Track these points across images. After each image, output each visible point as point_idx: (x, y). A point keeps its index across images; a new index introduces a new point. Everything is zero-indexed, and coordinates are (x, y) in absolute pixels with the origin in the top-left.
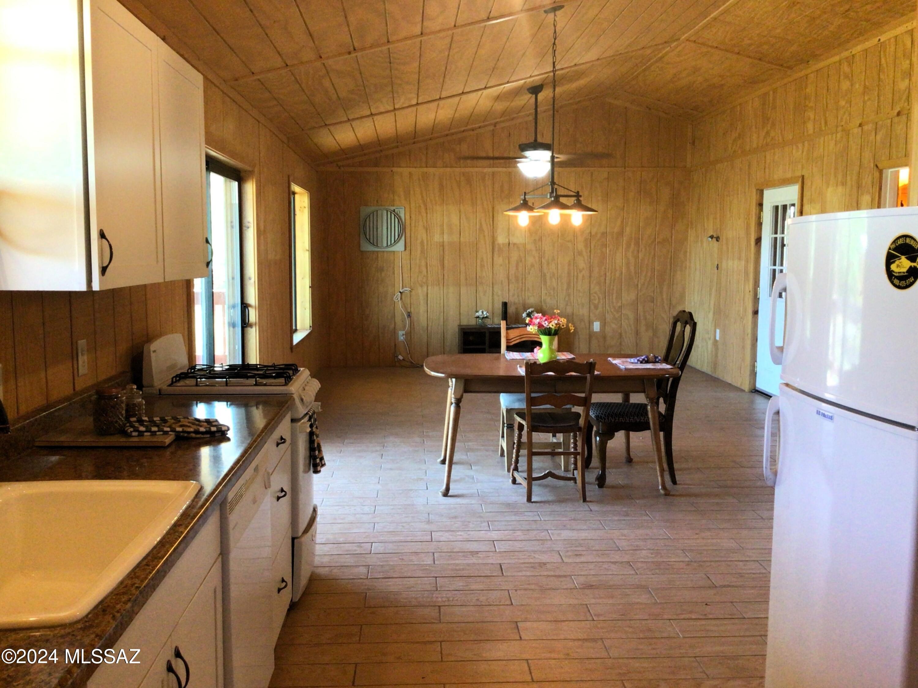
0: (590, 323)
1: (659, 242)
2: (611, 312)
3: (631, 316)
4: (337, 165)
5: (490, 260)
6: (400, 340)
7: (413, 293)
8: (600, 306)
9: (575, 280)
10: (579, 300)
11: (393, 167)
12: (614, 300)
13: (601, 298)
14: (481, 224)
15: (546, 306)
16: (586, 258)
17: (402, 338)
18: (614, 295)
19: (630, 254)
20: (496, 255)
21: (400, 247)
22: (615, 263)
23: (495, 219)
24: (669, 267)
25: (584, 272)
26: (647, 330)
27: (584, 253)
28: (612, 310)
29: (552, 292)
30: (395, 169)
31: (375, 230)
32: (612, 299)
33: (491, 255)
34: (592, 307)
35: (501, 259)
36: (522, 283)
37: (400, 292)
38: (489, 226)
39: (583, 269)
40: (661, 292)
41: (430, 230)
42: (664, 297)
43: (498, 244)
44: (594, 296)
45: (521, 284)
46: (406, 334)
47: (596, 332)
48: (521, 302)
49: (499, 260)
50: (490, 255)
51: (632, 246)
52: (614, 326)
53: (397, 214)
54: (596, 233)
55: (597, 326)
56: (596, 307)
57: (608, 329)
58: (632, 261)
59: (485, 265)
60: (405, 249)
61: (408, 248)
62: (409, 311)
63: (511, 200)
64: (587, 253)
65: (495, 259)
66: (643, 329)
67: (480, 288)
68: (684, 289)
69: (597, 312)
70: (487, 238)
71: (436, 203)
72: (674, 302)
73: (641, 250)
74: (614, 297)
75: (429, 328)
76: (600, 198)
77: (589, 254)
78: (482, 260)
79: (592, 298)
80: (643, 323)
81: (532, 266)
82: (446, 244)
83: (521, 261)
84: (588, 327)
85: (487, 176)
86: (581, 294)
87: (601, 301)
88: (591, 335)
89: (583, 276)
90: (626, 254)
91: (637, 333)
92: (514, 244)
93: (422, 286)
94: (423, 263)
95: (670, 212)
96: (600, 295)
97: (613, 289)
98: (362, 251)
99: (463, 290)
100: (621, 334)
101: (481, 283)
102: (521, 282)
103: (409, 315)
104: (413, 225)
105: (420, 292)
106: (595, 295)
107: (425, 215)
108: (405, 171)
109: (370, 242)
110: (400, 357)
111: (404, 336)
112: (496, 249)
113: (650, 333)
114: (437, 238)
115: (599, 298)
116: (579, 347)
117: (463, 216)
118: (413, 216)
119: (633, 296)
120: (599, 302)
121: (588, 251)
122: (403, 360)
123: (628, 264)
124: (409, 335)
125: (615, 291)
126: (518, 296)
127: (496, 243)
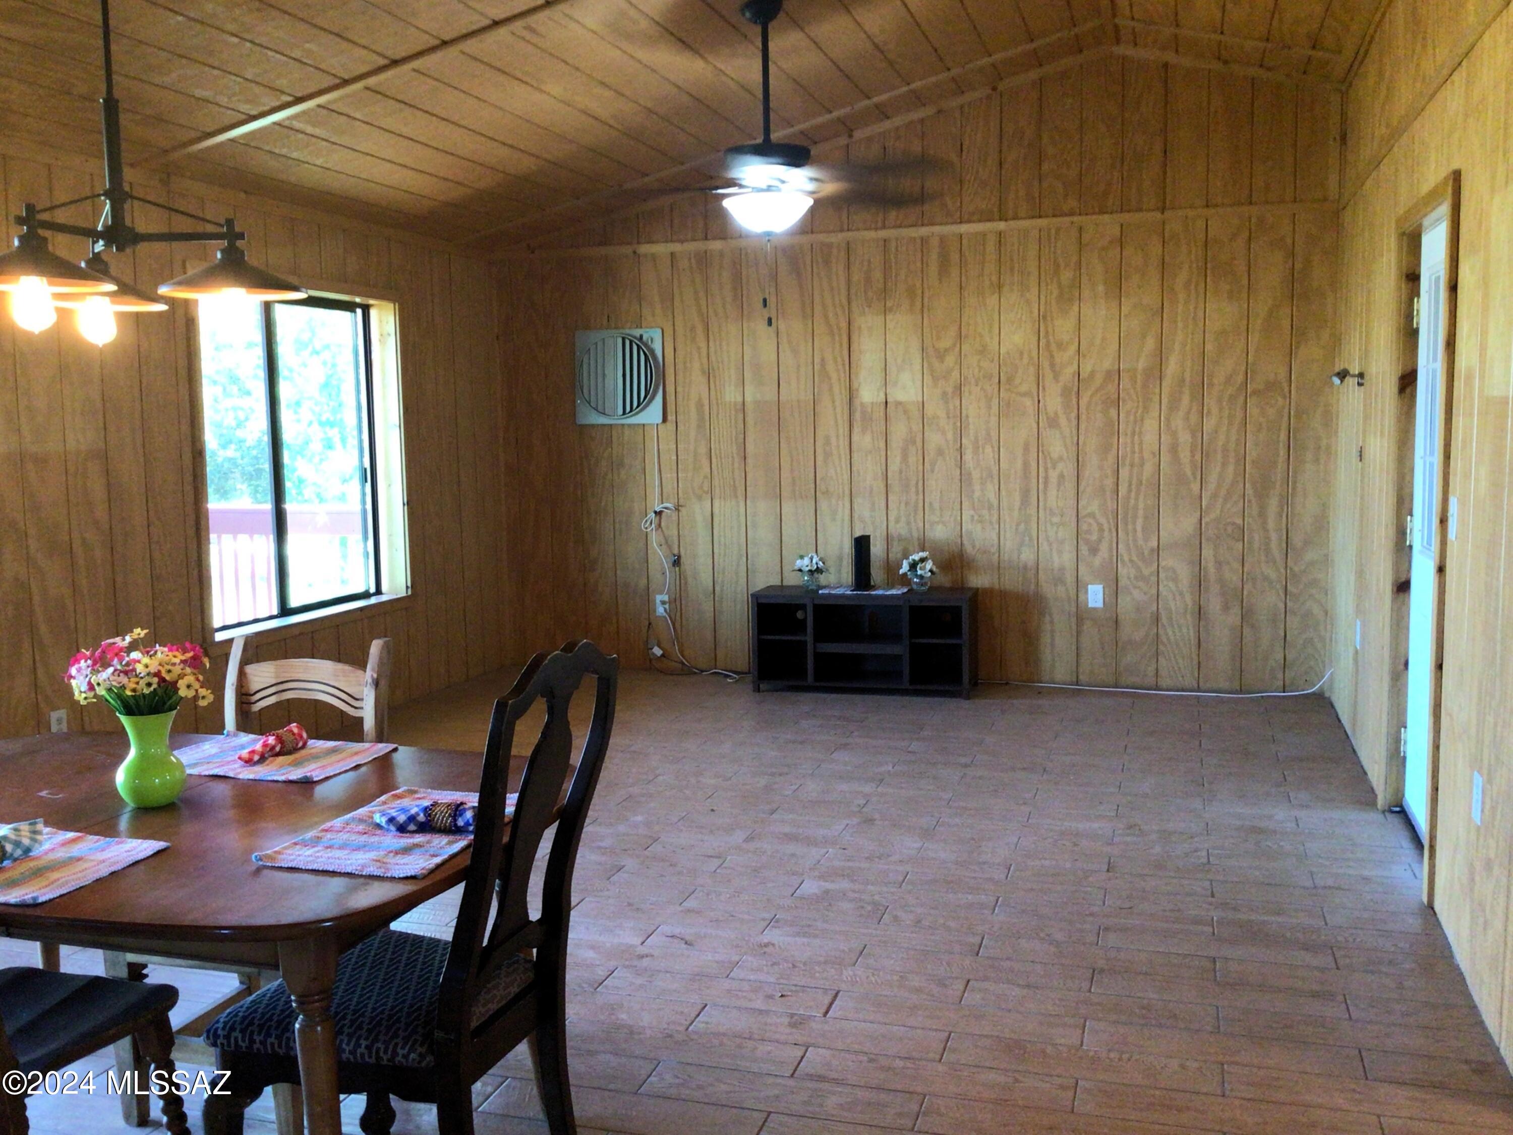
0: (1080, 586)
1: (1255, 392)
2: (1131, 561)
3: (1185, 573)
4: (528, 245)
5: (844, 443)
6: (658, 614)
7: (684, 511)
8: (1104, 547)
9: (1041, 486)
10: (1051, 533)
11: (638, 243)
12: (1139, 534)
13: (1106, 526)
14: (823, 360)
15: (974, 547)
16: (1067, 432)
17: (660, 610)
18: (1140, 522)
19: (1178, 422)
20: (856, 430)
21: (652, 414)
22: (1141, 443)
23: (854, 346)
24: (1282, 452)
25: (1060, 466)
26: (1226, 608)
27: (1063, 421)
28: (1135, 558)
29: (985, 512)
30: (644, 249)
31: (600, 380)
32: (1135, 530)
33: (847, 432)
34: (1084, 550)
35: (868, 438)
36: (917, 493)
37: (656, 512)
38: (840, 367)
39: (1061, 458)
40: (1262, 515)
41: (715, 377)
42: (1271, 524)
43: (862, 403)
44: (1090, 524)
45: (914, 497)
46: (670, 602)
47: (1095, 609)
48: (915, 535)
49: (864, 440)
50: (843, 429)
51: (1186, 399)
52: (1136, 593)
53: (646, 345)
54: (1092, 374)
55: (1095, 596)
56: (1094, 551)
57: (1126, 603)
58: (1185, 438)
59: (835, 452)
60: (665, 420)
61: (671, 417)
62: (676, 552)
63: (889, 304)
64: (1069, 420)
65: (855, 438)
66: (1214, 605)
67: (823, 505)
68: (1325, 507)
69: (1097, 561)
70: (836, 389)
71: (727, 317)
72: (1297, 540)
73: (1209, 412)
74: (1139, 528)
75: (717, 589)
76: (1101, 288)
77: (1075, 422)
78: (827, 440)
79: (1084, 527)
80: (1215, 589)
81: (940, 452)
82: (749, 407)
83: (914, 442)
84: (1073, 596)
85: (835, 251)
86: (1056, 520)
87: (1106, 533)
88: (1081, 615)
89: (1061, 477)
90: (1168, 420)
91: (1200, 613)
92: (898, 404)
93: (700, 498)
94: (703, 450)
95: (1285, 311)
96: (1103, 521)
97: (1136, 508)
98: (580, 425)
99: (788, 508)
100: (1157, 619)
101: (827, 493)
102: (913, 489)
103: (677, 562)
104: (680, 366)
105: (698, 511)
106: (1091, 521)
107: (703, 345)
108: (661, 249)
109: (589, 403)
110: (657, 651)
111: (667, 606)
112: (857, 415)
113: (1234, 617)
114: (731, 395)
115: (1101, 530)
116: (1053, 645)
117: (784, 346)
118: (680, 347)
119: (1188, 524)
120: (1100, 540)
121: (1074, 415)
122: (663, 655)
123: (1174, 449)
124: (677, 602)
125: (1141, 513)
126: (908, 523)
127: (857, 403)
